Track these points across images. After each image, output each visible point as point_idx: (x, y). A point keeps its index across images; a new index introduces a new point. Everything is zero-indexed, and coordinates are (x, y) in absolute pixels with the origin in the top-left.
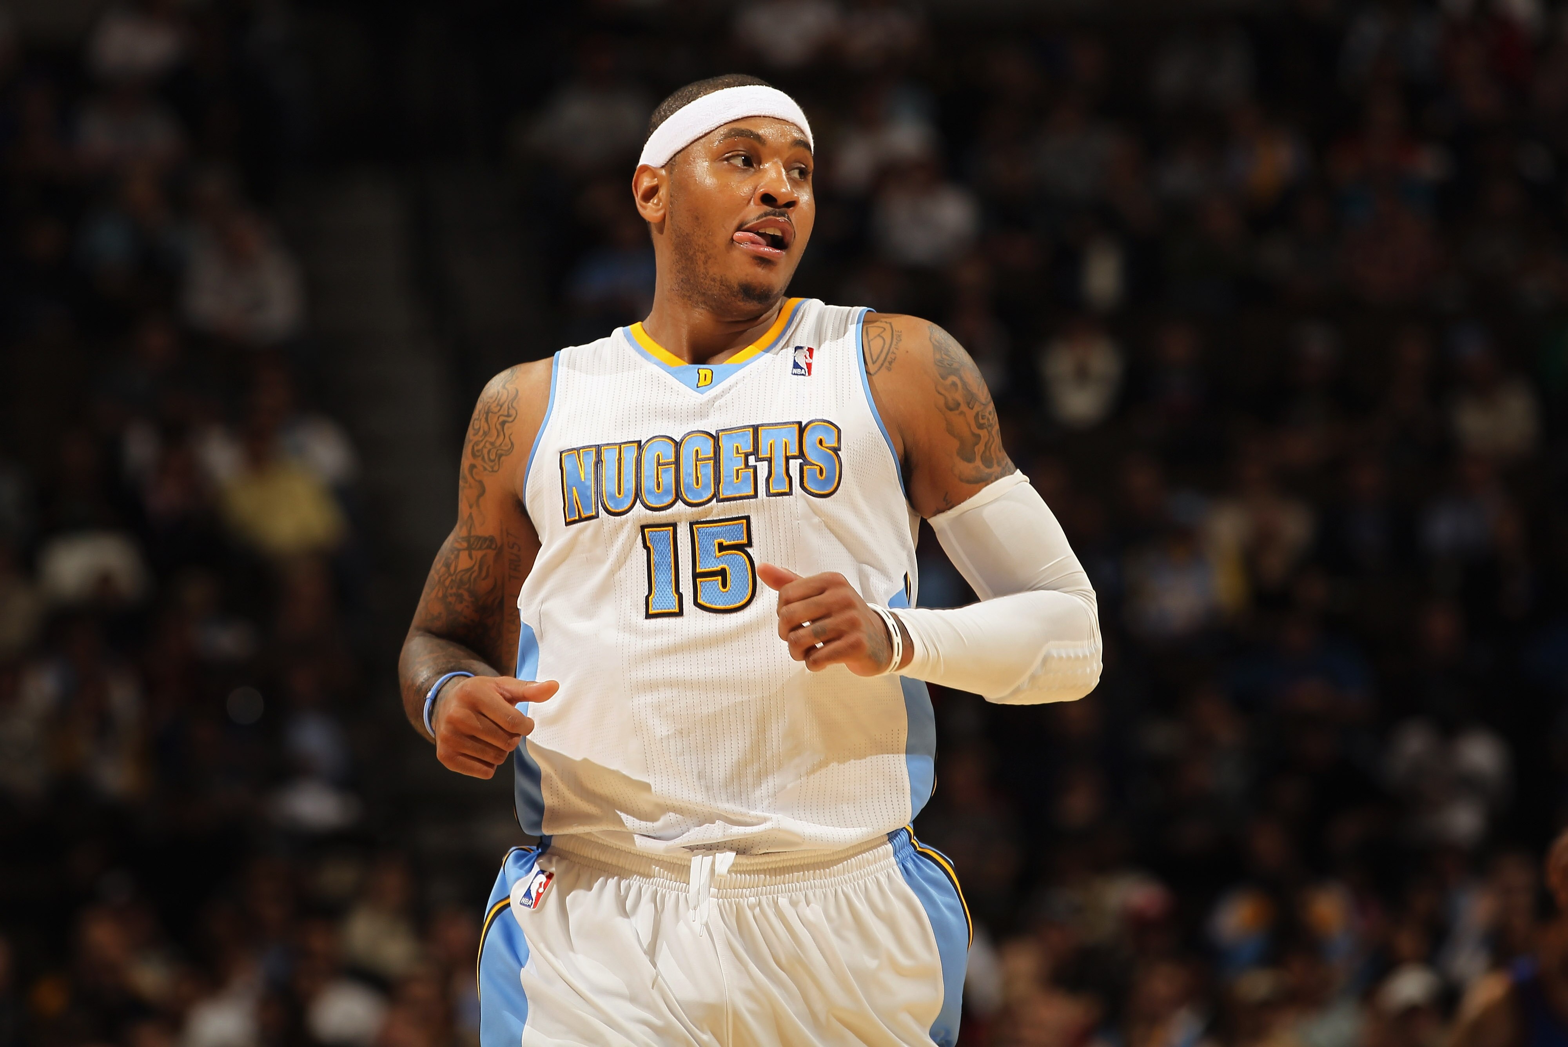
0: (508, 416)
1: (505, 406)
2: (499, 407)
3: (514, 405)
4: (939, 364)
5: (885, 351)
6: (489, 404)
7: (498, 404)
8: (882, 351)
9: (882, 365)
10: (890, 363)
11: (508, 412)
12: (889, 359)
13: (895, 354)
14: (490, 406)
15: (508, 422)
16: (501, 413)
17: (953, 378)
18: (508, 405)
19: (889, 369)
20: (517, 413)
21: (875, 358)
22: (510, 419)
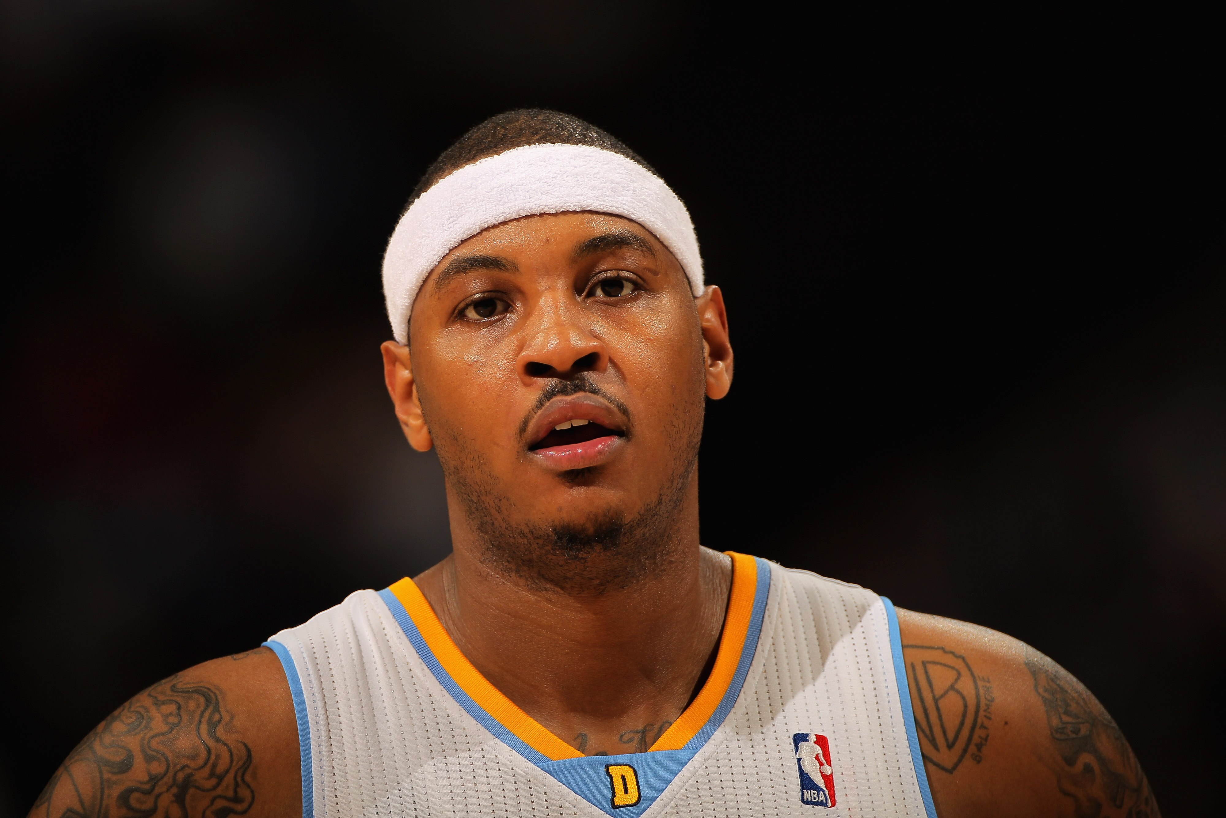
0: (237, 799)
1: (229, 778)
2: (214, 781)
3: (248, 778)
4: (1058, 736)
5: (969, 722)
6: (187, 771)
7: (212, 774)
8: (962, 723)
9: (965, 751)
10: (979, 747)
11: (236, 792)
12: (976, 739)
13: (985, 728)
14: (190, 775)
15: (235, 812)
16: (219, 791)
17: (1086, 758)
18: (235, 777)
19: (978, 759)
20: (253, 798)
21: (951, 736)
22: (239, 807)
